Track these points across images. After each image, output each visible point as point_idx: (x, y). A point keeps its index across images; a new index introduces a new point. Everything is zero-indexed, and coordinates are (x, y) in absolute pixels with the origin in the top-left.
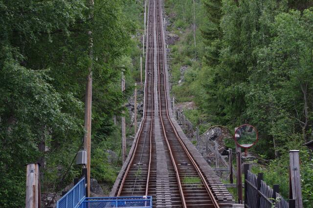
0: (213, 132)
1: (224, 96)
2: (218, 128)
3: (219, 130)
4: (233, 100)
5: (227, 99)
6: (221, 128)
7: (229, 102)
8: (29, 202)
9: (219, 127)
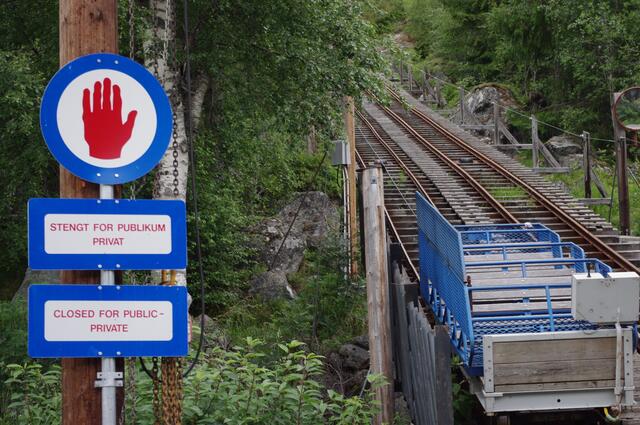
0: (481, 96)
1: (510, 26)
2: (491, 89)
3: (493, 92)
4: (526, 33)
5: (516, 31)
6: (498, 88)
7: (518, 36)
8: (371, 236)
9: (494, 86)
